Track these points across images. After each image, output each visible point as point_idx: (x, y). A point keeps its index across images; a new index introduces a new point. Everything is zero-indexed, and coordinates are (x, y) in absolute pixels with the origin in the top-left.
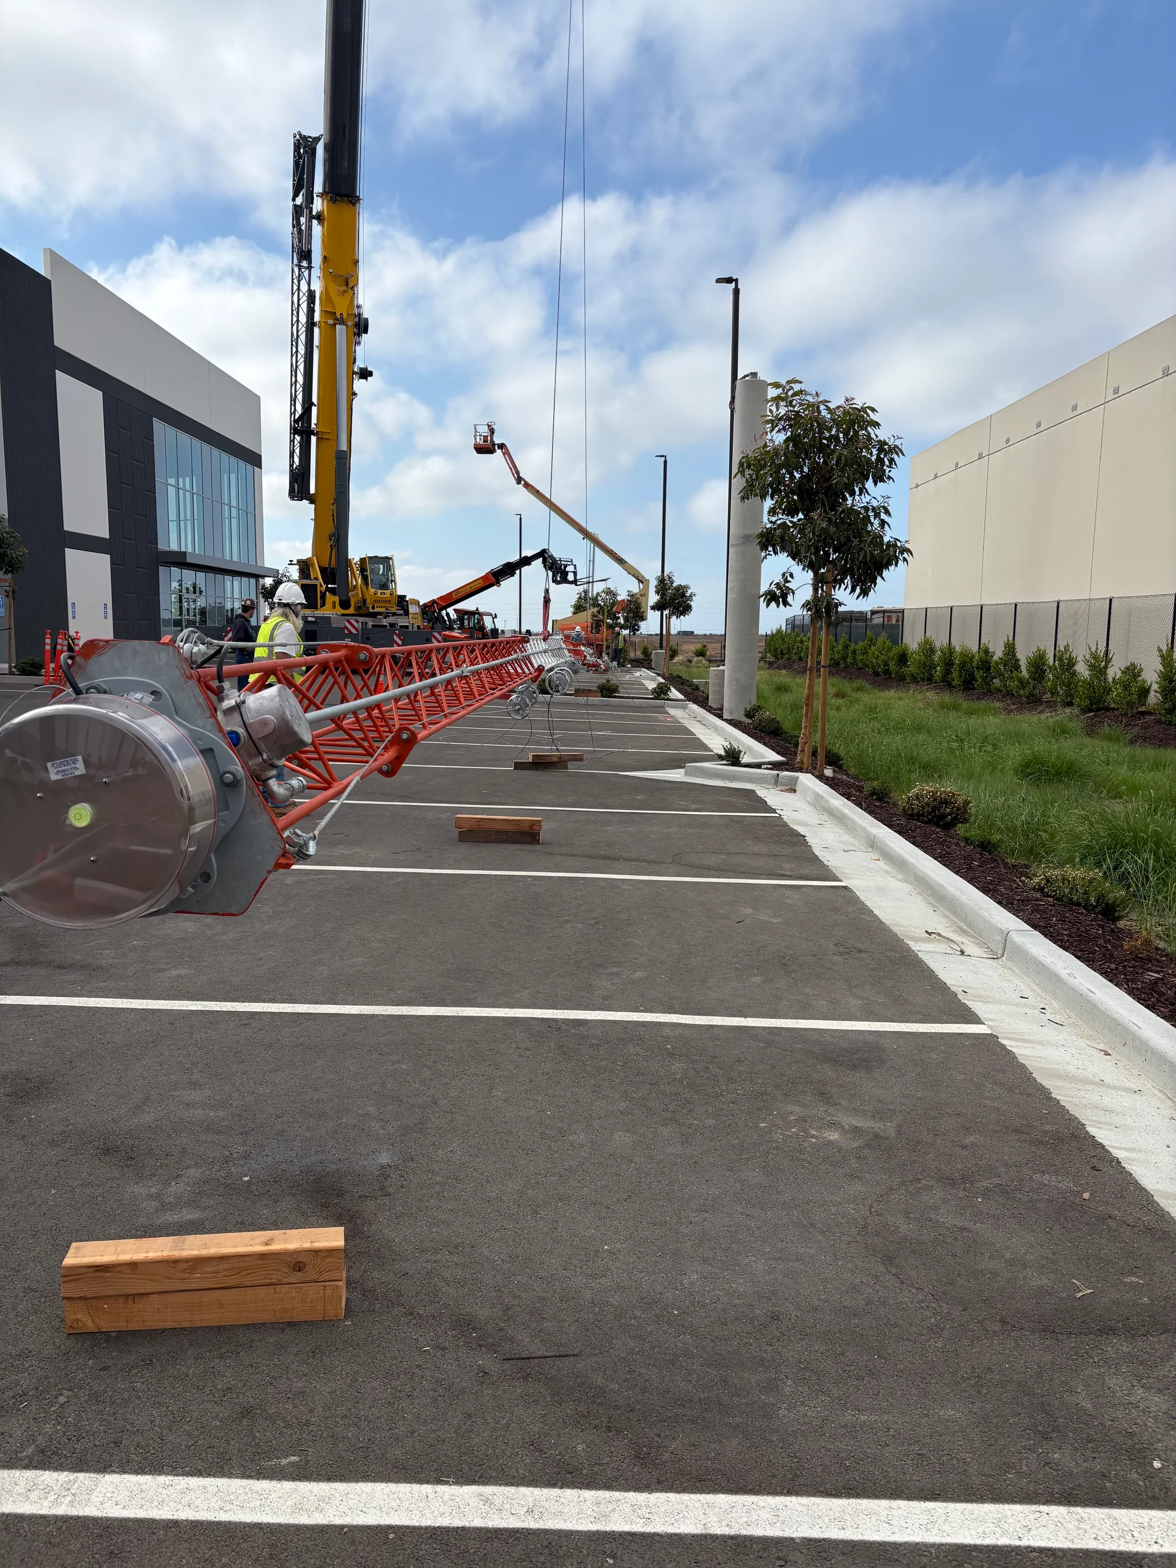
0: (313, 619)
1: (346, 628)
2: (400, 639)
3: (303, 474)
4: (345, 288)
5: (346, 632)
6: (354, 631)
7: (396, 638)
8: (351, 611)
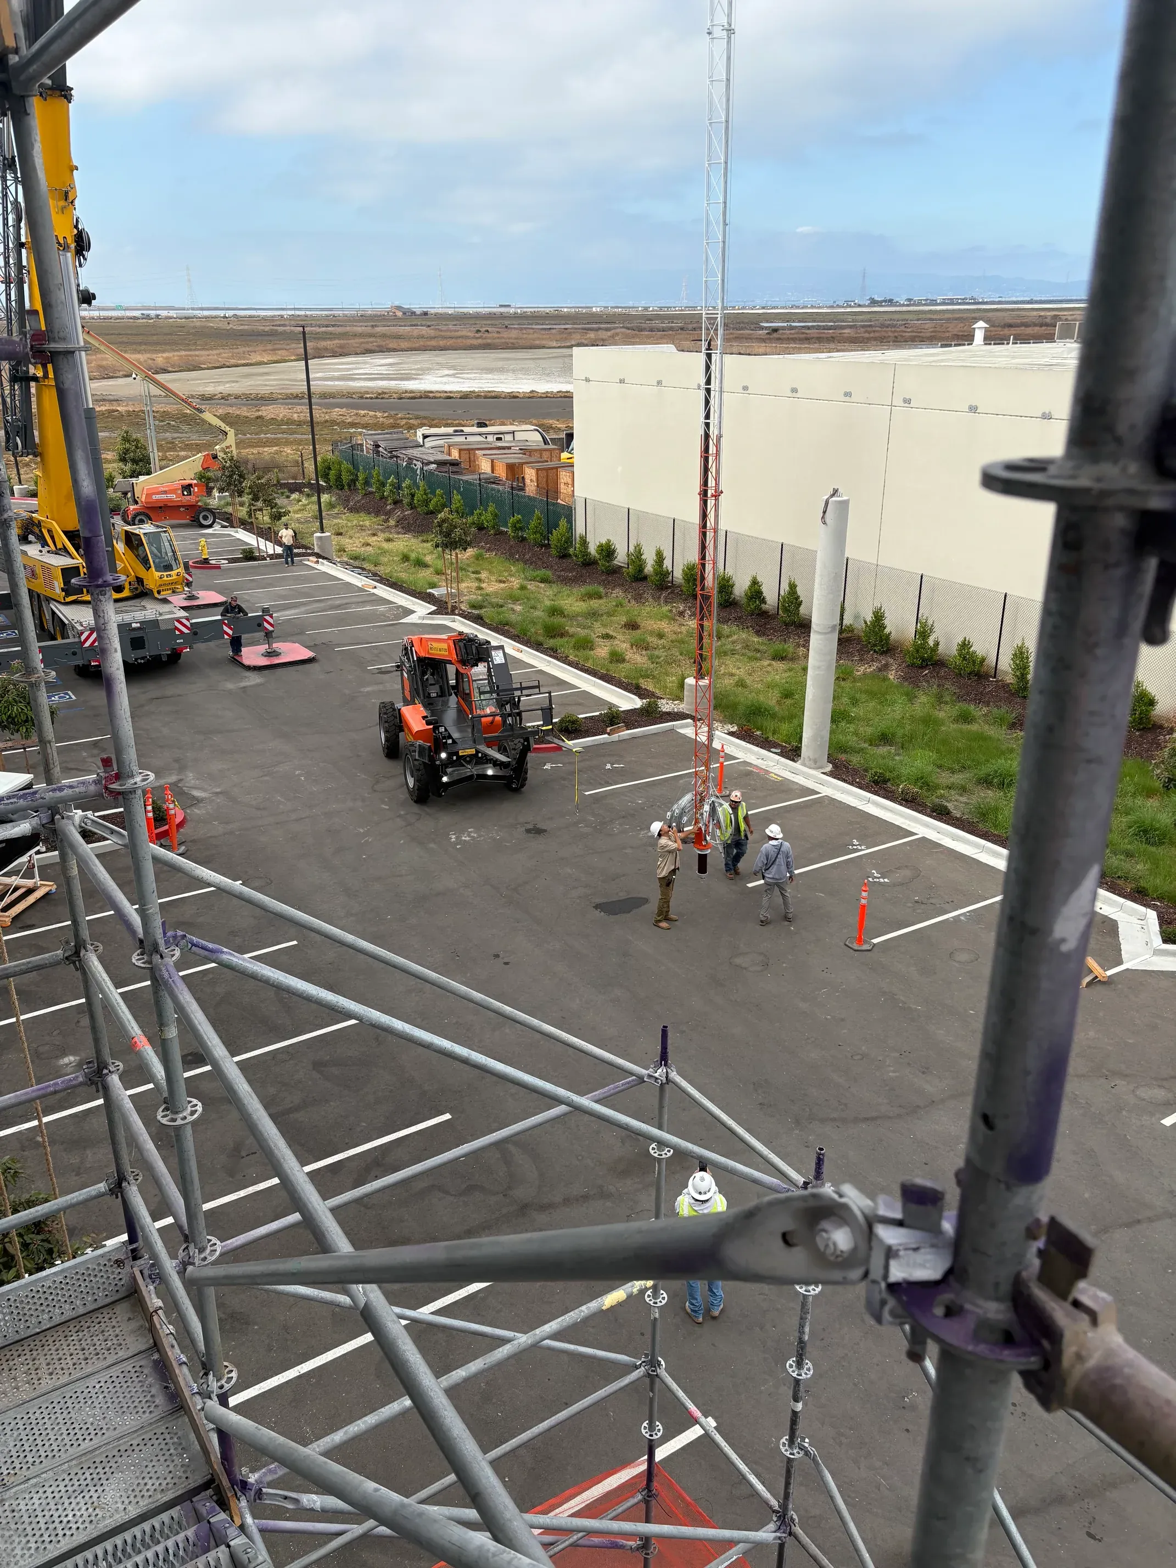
0: (138, 625)
1: (177, 628)
2: (231, 629)
3: (25, 426)
4: (62, 203)
5: (177, 633)
6: (186, 631)
7: (225, 628)
8: (126, 593)
